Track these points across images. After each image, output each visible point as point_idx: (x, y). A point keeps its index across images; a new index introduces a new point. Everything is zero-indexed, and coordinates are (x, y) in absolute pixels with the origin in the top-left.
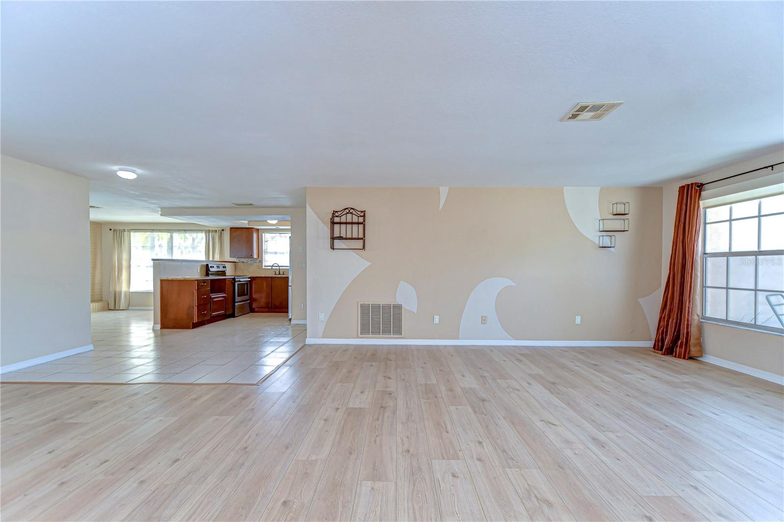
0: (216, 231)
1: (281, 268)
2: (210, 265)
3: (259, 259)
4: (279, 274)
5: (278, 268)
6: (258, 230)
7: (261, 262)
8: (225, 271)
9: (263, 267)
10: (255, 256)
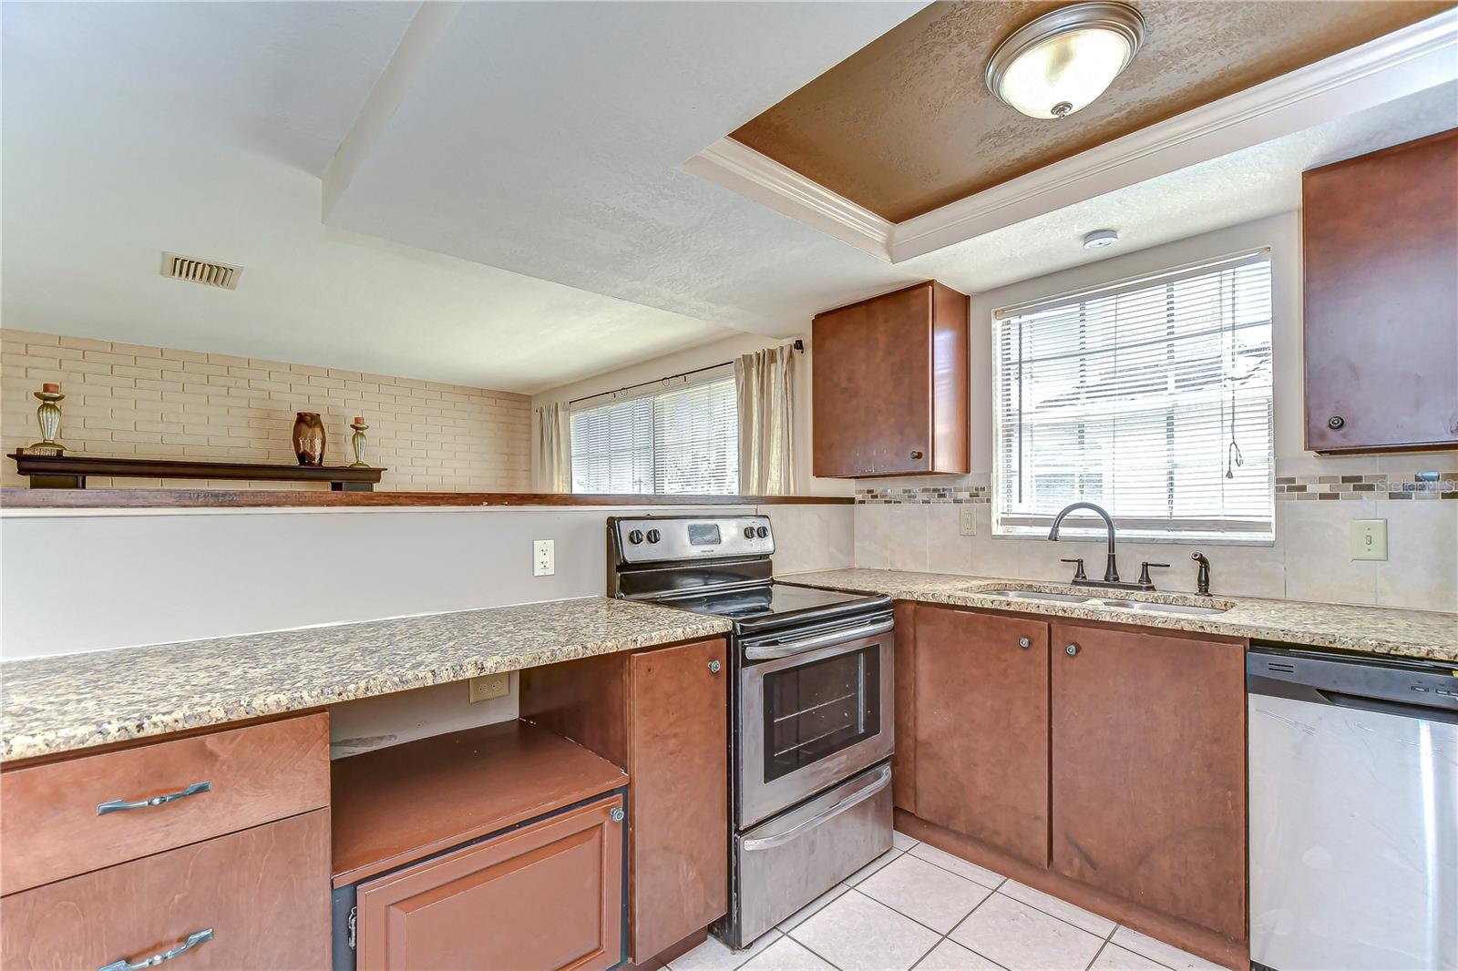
0: (772, 355)
1: (1120, 533)
2: (626, 529)
3: (971, 481)
4: (1112, 579)
5: (1104, 532)
6: (962, 303)
7: (981, 495)
8: (766, 556)
9: (998, 530)
10: (944, 461)
